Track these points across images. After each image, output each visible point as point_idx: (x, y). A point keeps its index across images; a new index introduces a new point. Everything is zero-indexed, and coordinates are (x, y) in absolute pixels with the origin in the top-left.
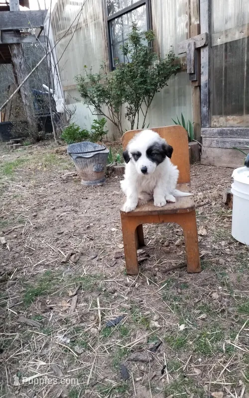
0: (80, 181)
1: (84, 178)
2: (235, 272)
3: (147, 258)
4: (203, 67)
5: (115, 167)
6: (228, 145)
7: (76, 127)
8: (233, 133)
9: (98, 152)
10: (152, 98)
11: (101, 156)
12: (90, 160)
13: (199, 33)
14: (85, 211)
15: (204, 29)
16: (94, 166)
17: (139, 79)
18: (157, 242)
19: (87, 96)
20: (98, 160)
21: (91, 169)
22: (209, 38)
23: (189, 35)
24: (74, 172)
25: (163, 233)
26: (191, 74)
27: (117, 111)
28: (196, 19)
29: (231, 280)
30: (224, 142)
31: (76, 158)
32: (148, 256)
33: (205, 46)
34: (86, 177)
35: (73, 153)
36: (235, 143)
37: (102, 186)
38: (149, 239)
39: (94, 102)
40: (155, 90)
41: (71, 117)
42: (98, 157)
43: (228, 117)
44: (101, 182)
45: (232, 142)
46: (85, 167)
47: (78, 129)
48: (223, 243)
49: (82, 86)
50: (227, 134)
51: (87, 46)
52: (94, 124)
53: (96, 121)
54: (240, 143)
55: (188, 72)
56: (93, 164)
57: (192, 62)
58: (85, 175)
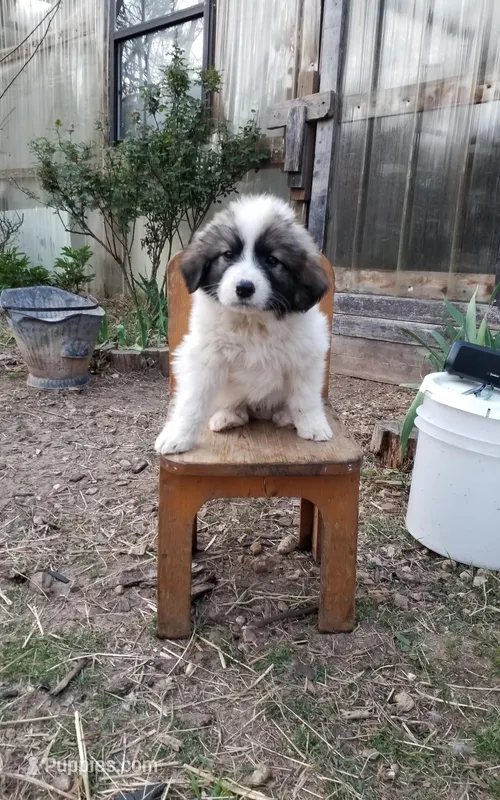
0: (24, 378)
1: (37, 370)
2: (439, 631)
3: (211, 586)
4: (319, 162)
5: (114, 352)
6: (357, 331)
7: (20, 258)
8: (370, 307)
9: (77, 312)
10: (205, 213)
11: (83, 322)
12: (55, 328)
13: (316, 89)
14: (38, 451)
15: (328, 84)
16: (64, 343)
17: (178, 168)
18: (231, 542)
19: (58, 188)
20: (77, 331)
21: (57, 350)
22: (337, 101)
23: (295, 92)
24: (9, 356)
25: (243, 518)
26: (291, 173)
27: (124, 230)
28: (313, 61)
29: (434, 655)
30: (350, 324)
31: (21, 321)
32: (213, 580)
33: (326, 118)
34: (41, 368)
35: (14, 308)
36: (374, 328)
37: (80, 392)
38: (211, 534)
39: (71, 205)
40: (212, 198)
41: (8, 238)
42: (76, 324)
43: (363, 272)
44: (78, 383)
45: (368, 325)
46: (42, 345)
47: (24, 263)
48: (390, 550)
49: (47, 164)
50: (357, 307)
51: (62, 90)
52: (62, 257)
53: (67, 251)
54: (384, 328)
55: (286, 167)
56: (62, 339)
57: (297, 149)
58: (40, 365)
